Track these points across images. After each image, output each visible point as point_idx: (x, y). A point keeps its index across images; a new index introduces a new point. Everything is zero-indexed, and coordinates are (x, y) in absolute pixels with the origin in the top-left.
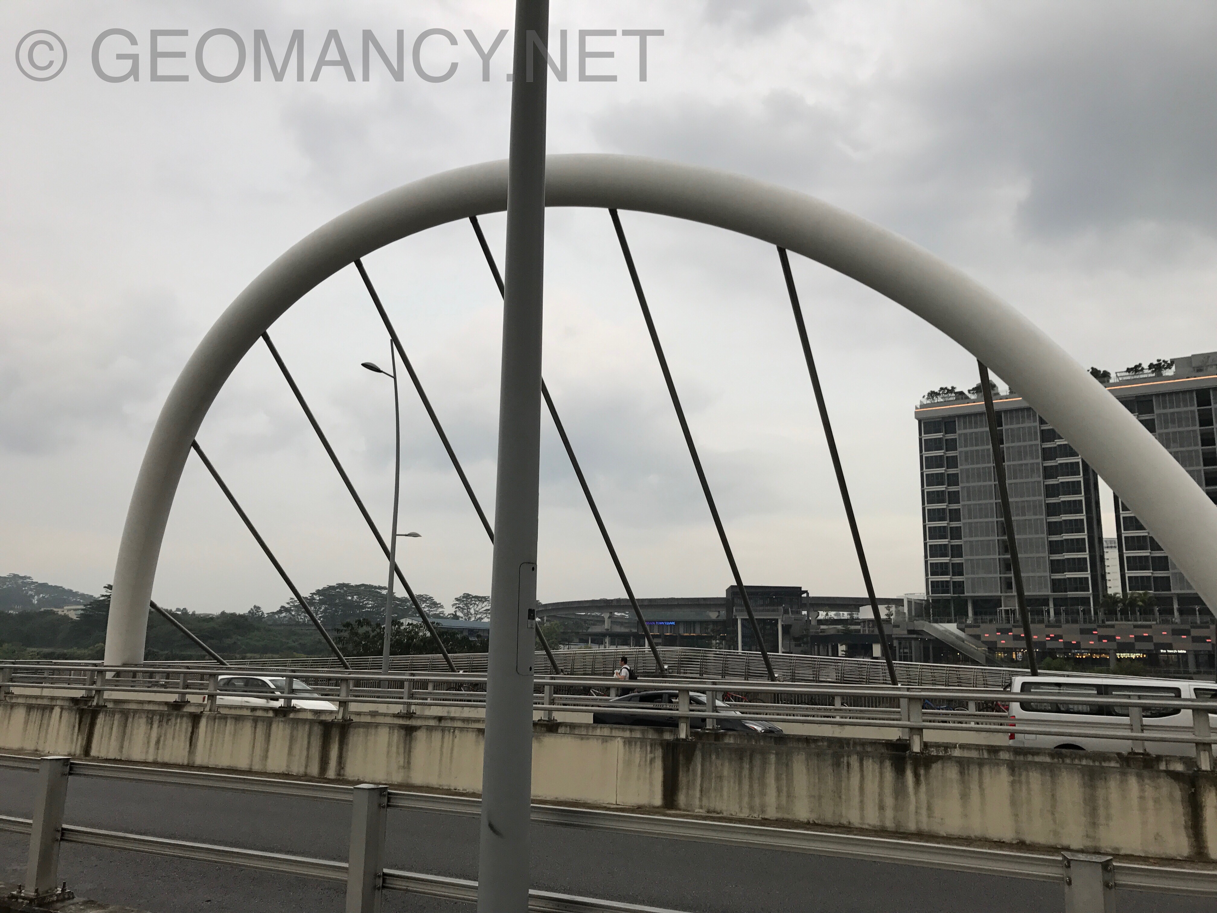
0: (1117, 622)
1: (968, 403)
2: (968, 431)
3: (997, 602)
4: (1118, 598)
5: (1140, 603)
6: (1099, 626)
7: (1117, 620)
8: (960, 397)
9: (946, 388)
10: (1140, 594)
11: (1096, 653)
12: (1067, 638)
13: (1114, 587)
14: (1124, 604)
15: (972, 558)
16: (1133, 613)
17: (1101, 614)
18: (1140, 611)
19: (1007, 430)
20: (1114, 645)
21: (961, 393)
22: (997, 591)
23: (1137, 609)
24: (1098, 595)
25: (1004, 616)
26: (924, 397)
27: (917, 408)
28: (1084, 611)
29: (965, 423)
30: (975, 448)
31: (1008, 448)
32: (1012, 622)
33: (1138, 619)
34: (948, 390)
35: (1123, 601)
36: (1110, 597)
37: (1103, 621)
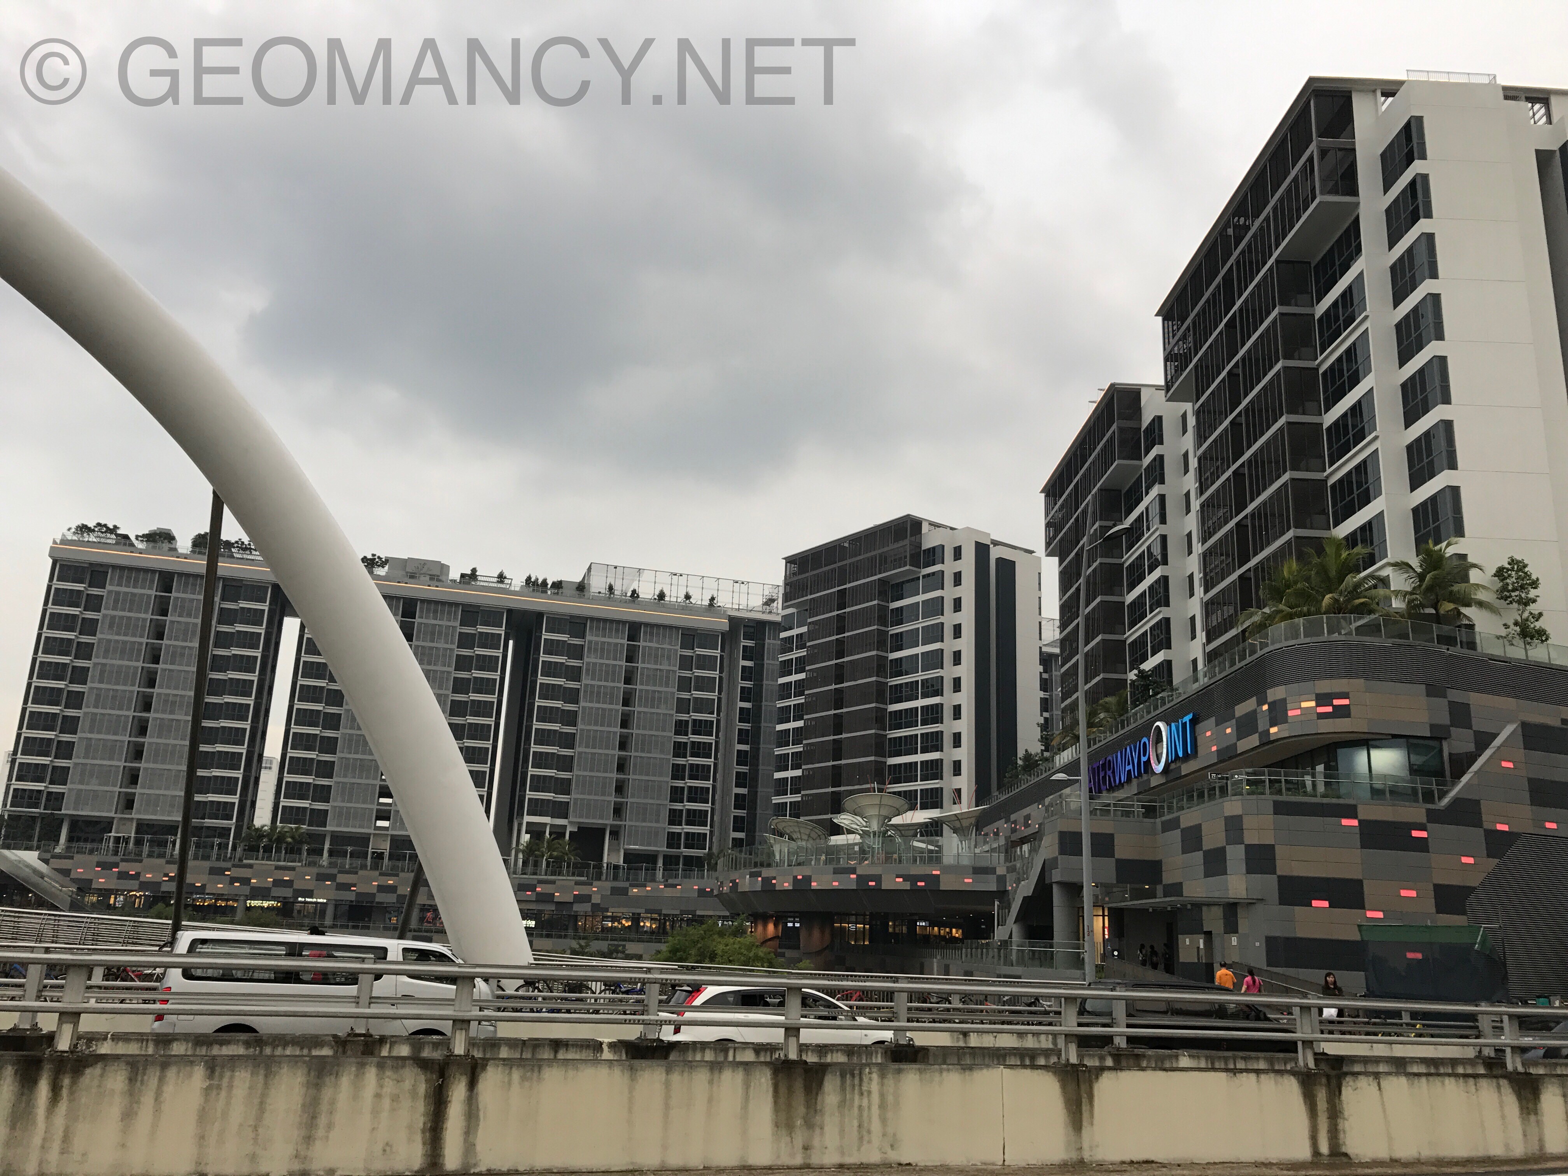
0: (257, 862)
1: (132, 552)
2: (124, 589)
3: (106, 825)
4: (265, 831)
5: (289, 840)
6: (234, 866)
7: (257, 859)
8: (123, 541)
9: (105, 526)
10: (291, 828)
11: (222, 900)
13: (262, 817)
14: (270, 840)
15: (85, 761)
16: (278, 850)
17: (239, 850)
18: (286, 849)
19: (176, 598)
20: (246, 890)
21: (126, 537)
22: (110, 811)
23: (284, 846)
24: (242, 826)
25: (111, 844)
26: (69, 529)
27: (55, 542)
28: (220, 845)
29: (121, 578)
30: (127, 614)
31: (172, 622)
32: (121, 853)
33: (282, 859)
34: (108, 528)
35: (269, 835)
36: (257, 830)
37: (240, 860)
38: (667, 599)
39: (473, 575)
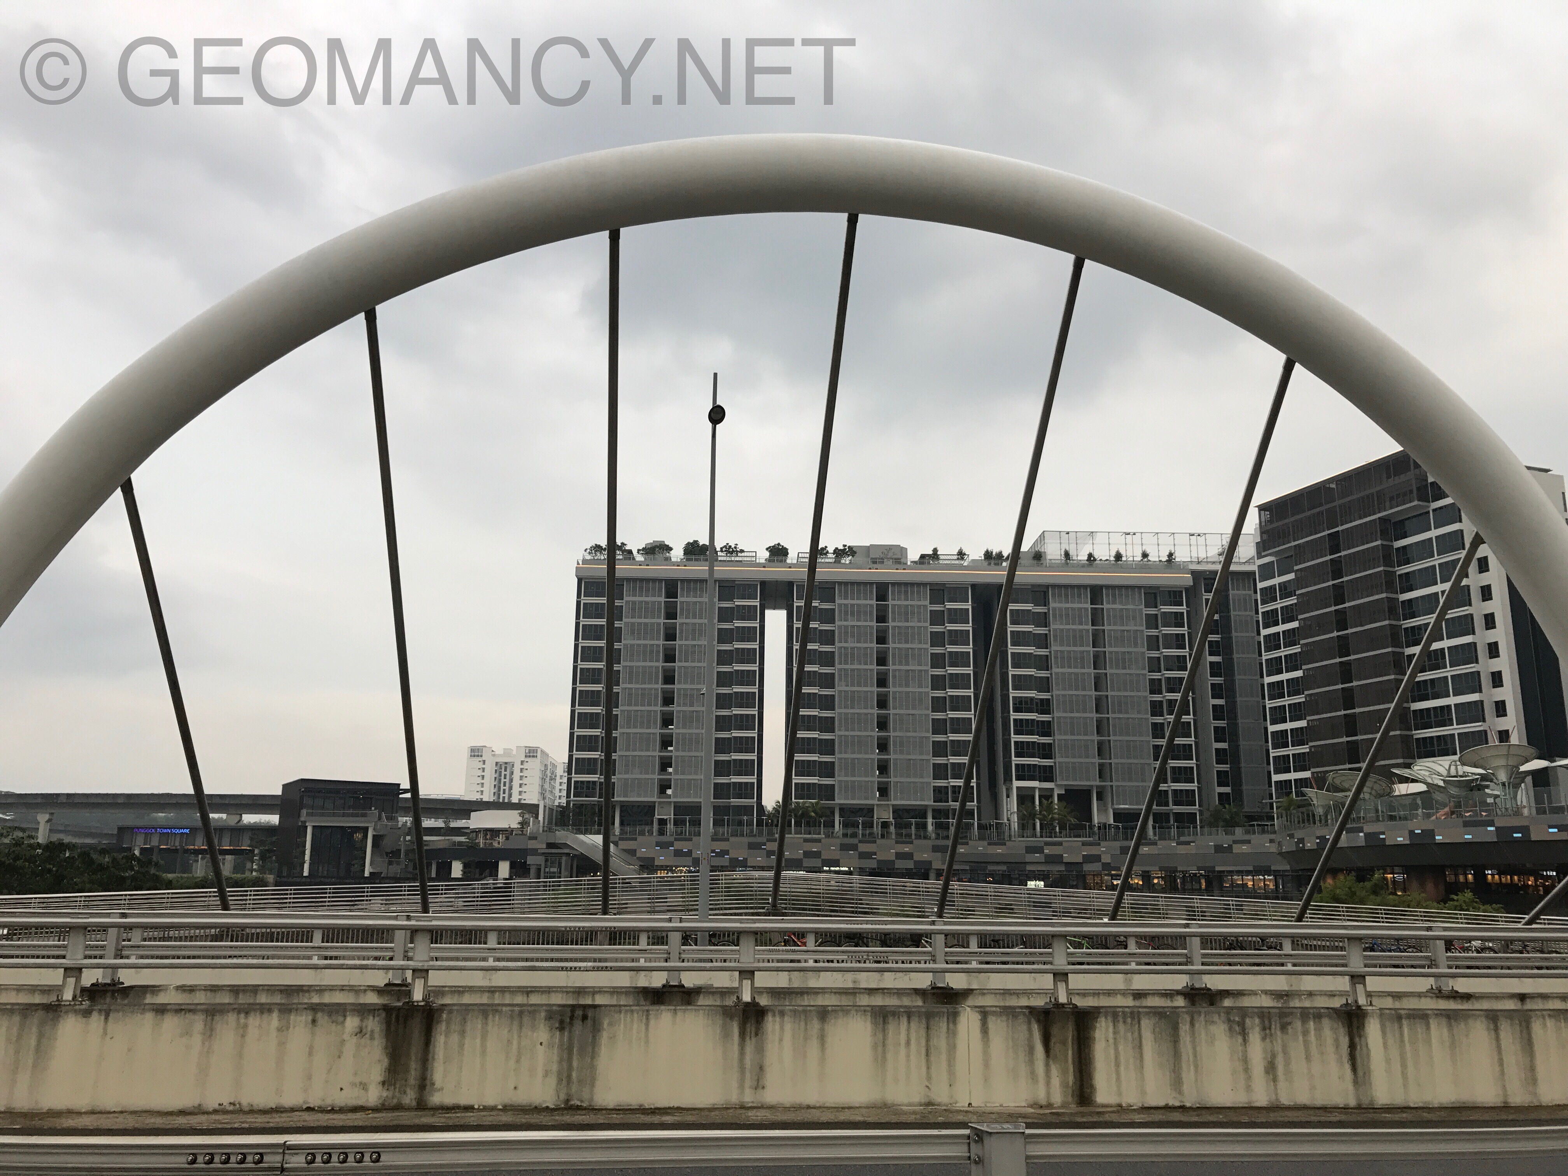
2: (638, 599)
3: (649, 809)
6: (769, 840)
8: (628, 556)
12: (733, 854)
15: (627, 753)
16: (799, 825)
19: (681, 603)
21: (630, 552)
22: (649, 796)
23: (809, 820)
26: (586, 550)
27: (578, 564)
28: (747, 822)
29: (634, 588)
30: (643, 620)
31: (682, 624)
38: (1124, 559)
39: (935, 555)
